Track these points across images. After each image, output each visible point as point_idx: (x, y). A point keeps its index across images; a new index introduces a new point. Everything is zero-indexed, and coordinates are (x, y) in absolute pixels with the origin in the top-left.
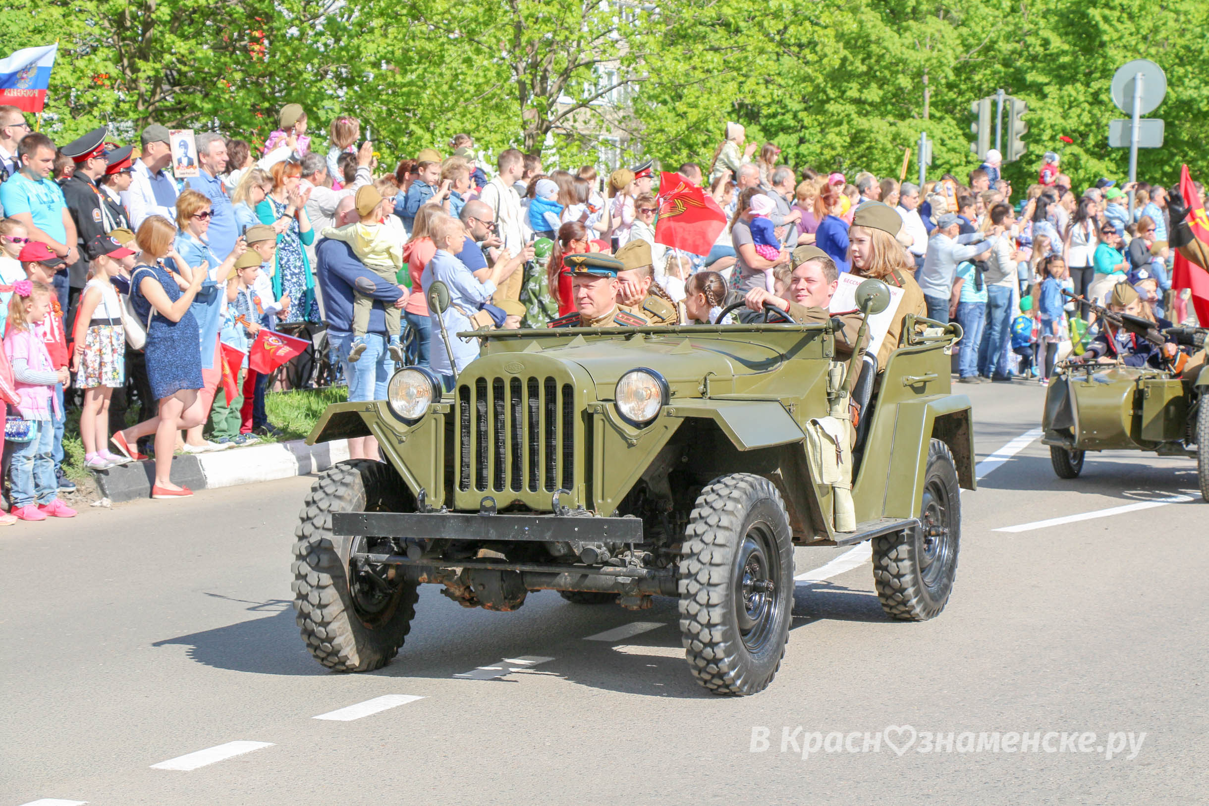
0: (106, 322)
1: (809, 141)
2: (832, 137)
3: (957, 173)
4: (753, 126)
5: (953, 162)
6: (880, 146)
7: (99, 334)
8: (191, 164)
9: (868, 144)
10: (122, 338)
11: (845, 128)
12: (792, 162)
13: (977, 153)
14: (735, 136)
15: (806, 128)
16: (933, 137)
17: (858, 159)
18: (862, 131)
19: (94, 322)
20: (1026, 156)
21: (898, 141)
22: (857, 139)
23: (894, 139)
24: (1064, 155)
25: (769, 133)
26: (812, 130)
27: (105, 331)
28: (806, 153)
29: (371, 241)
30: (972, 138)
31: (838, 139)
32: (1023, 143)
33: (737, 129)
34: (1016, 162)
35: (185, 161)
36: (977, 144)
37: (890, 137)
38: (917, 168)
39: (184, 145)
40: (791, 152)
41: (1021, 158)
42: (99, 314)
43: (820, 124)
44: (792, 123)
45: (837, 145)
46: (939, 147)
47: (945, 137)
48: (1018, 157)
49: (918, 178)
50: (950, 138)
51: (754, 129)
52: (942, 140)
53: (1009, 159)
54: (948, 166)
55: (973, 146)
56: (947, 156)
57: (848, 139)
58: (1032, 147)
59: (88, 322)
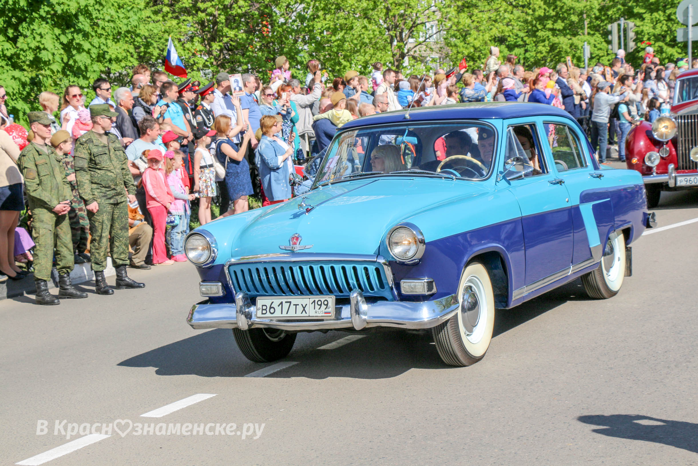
0: (206, 167)
1: (530, 51)
2: (540, 48)
3: (602, 60)
4: (502, 46)
5: (600, 55)
6: (564, 50)
7: (204, 172)
8: (241, 89)
9: (558, 50)
10: (215, 173)
11: (547, 43)
12: (522, 61)
13: (612, 50)
14: (496, 53)
15: (528, 45)
16: (590, 44)
17: (554, 57)
18: (555, 43)
19: (201, 167)
20: (636, 49)
21: (573, 47)
22: (553, 47)
23: (571, 46)
24: (655, 47)
25: (510, 48)
26: (531, 46)
27: (207, 171)
28: (529, 57)
29: (340, 118)
30: (609, 42)
31: (543, 48)
32: (634, 43)
33: (495, 50)
34: (632, 52)
35: (238, 89)
36: (612, 45)
37: (569, 46)
38: (583, 59)
39: (237, 81)
40: (522, 57)
41: (634, 50)
42: (203, 164)
43: (534, 42)
44: (521, 43)
45: (544, 51)
46: (593, 48)
47: (596, 43)
48: (632, 50)
49: (584, 64)
50: (599, 44)
51: (503, 47)
52: (595, 45)
53: (628, 51)
54: (598, 57)
55: (610, 47)
56: (597, 52)
57: (549, 48)
58: (639, 44)
59: (199, 167)
